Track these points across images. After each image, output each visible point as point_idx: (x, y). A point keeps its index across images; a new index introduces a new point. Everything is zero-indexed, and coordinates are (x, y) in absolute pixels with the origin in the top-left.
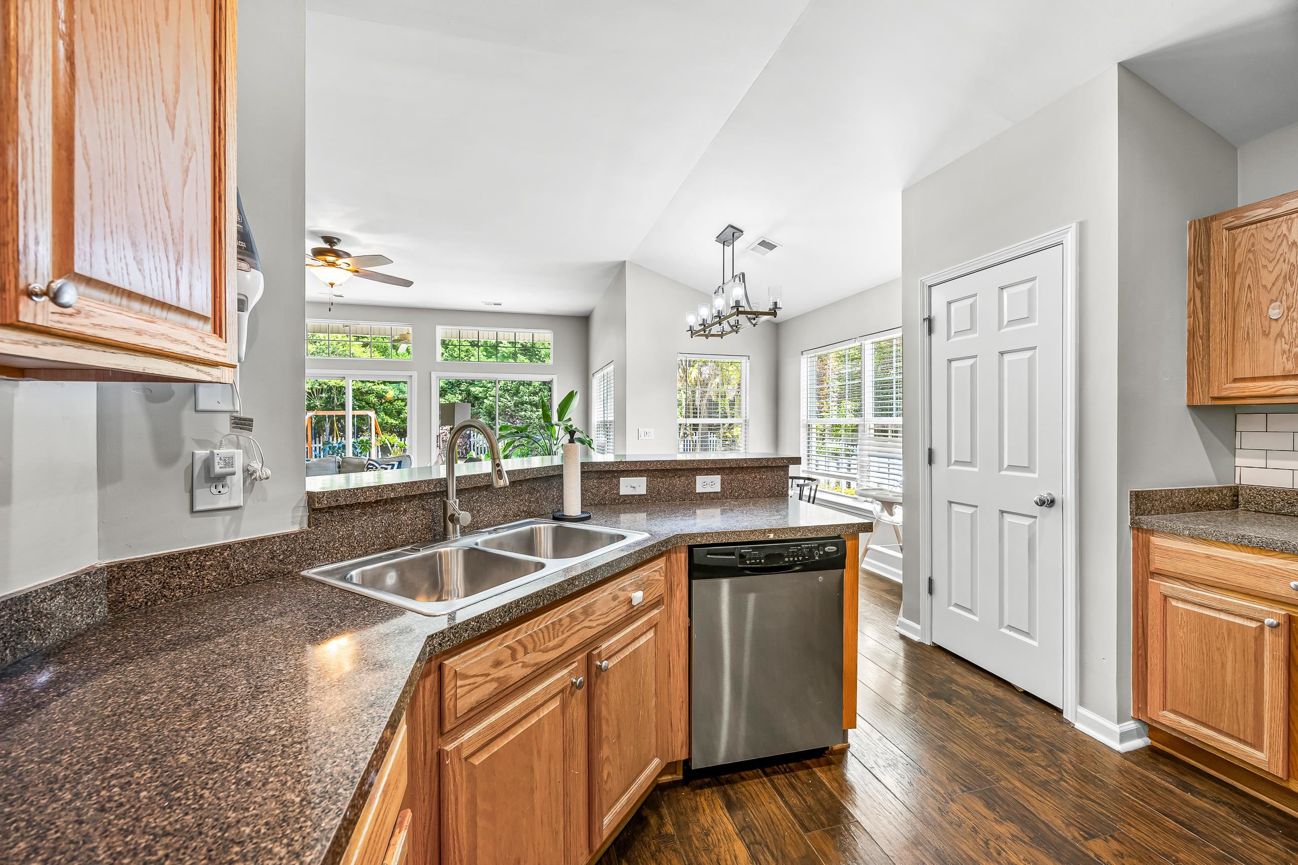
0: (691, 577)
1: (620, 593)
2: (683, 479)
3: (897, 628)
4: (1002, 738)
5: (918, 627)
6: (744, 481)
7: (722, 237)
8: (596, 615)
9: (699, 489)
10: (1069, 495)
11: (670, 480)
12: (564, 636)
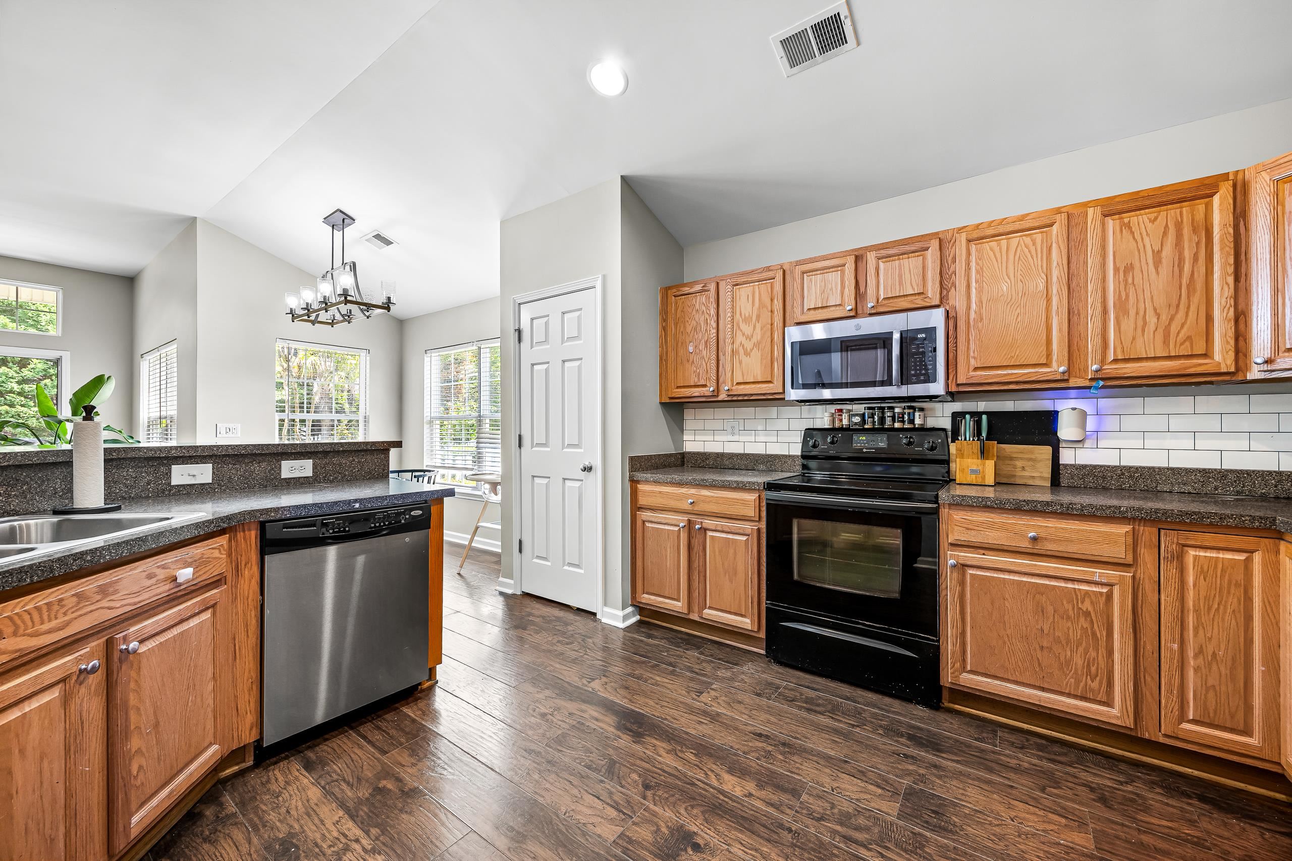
0: (262, 554)
1: (158, 571)
2: (264, 465)
3: (498, 588)
4: (555, 641)
5: (512, 582)
6: (340, 465)
7: (331, 219)
8: (120, 594)
9: (284, 475)
10: (597, 463)
11: (246, 466)
12: (66, 618)
